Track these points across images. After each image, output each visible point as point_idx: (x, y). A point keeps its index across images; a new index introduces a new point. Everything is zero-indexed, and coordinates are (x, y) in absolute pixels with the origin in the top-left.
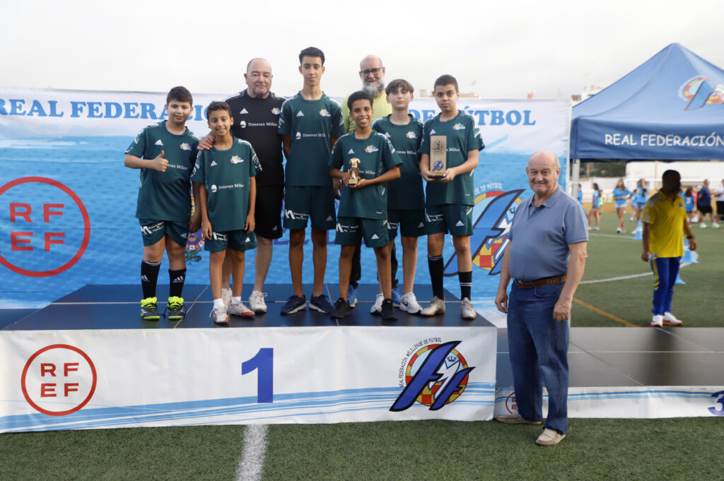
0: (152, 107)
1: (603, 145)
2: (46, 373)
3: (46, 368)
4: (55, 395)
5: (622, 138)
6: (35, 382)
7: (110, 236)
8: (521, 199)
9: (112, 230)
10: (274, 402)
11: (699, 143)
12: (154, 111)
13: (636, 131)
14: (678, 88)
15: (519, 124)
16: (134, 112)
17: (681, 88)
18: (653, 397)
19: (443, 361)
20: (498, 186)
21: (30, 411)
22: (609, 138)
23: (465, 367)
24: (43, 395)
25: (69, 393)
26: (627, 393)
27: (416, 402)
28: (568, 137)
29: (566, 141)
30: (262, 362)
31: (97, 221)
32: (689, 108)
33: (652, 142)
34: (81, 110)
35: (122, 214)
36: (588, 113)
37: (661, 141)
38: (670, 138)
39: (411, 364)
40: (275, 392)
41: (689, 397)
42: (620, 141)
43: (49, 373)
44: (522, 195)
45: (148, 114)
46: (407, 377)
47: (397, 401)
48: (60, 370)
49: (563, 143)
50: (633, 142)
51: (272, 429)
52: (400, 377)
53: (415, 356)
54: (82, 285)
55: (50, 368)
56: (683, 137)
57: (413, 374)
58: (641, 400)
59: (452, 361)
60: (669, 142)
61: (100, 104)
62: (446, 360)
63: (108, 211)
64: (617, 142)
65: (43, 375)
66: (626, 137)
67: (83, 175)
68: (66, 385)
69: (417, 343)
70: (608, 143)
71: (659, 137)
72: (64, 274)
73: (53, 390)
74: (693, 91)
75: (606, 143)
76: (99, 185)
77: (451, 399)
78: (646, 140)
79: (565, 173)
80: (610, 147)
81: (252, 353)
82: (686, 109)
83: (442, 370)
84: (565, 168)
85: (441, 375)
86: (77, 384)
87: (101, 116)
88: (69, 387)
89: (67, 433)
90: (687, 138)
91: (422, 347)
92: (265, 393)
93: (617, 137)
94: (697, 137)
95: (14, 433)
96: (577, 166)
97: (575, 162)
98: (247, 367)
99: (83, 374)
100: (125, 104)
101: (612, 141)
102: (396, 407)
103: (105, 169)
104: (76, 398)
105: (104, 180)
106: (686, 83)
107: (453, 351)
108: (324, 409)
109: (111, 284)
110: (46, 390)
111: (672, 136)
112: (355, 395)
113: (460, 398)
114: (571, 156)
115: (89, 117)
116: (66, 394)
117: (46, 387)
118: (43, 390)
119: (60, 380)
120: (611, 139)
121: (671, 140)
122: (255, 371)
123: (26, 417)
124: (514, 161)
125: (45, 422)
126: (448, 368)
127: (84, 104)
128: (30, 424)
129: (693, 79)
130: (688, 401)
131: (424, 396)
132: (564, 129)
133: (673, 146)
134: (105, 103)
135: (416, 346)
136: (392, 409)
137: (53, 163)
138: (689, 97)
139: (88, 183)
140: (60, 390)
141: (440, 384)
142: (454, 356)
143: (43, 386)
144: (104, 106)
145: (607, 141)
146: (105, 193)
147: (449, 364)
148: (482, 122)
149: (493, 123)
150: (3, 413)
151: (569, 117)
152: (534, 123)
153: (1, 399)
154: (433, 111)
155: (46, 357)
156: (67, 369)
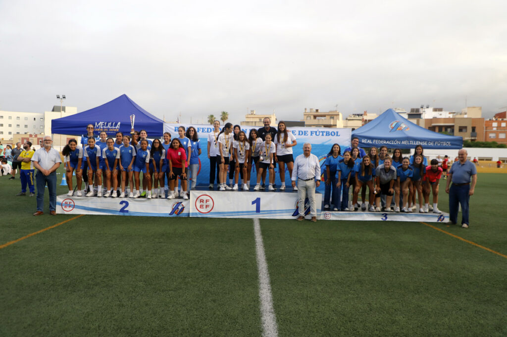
3: (201, 201)
6: (198, 204)
10: (260, 213)
11: (392, 143)
15: (335, 136)
21: (197, 212)
22: (363, 141)
24: (200, 208)
30: (257, 202)
32: (391, 131)
37: (380, 142)
40: (261, 210)
47: (293, 213)
51: (260, 219)
52: (295, 206)
64: (366, 142)
65: (200, 203)
74: (393, 125)
78: (375, 141)
80: (363, 143)
81: (255, 199)
86: (209, 205)
88: (207, 206)
89: (207, 218)
92: (258, 210)
94: (391, 141)
95: (194, 217)
98: (253, 203)
99: (210, 203)
104: (209, 209)
106: (392, 123)
108: (274, 215)
110: (201, 206)
116: (206, 208)
119: (205, 204)
122: (255, 204)
123: (196, 213)
125: (200, 215)
128: (197, 215)
129: (394, 121)
136: (293, 215)
138: (392, 128)
140: (204, 207)
148: (323, 135)
149: (326, 135)
150: (191, 212)
151: (351, 134)
152: (339, 136)
153: (190, 208)
154: (307, 131)
155: (201, 198)
156: (207, 201)
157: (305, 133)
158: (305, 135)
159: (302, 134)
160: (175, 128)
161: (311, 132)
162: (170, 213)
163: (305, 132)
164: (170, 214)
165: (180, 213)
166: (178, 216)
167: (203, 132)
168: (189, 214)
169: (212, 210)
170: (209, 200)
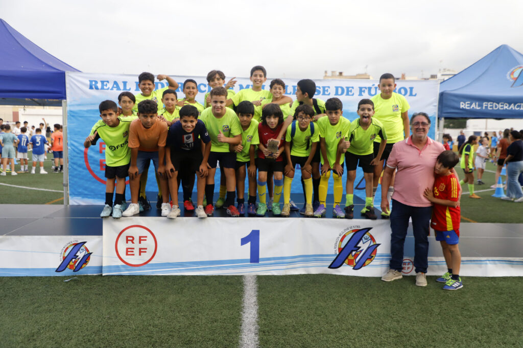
1: (459, 109)
2: (129, 242)
3: (129, 238)
4: (133, 255)
5: (471, 104)
6: (123, 246)
10: (260, 262)
11: (520, 108)
13: (481, 100)
14: (506, 73)
17: (509, 73)
18: (491, 264)
19: (361, 239)
21: (121, 263)
22: (463, 104)
23: (375, 243)
24: (127, 254)
25: (142, 253)
26: (474, 261)
27: (344, 264)
28: (437, 104)
29: (435, 106)
30: (253, 238)
32: (514, 86)
33: (490, 107)
36: (450, 89)
37: (496, 107)
38: (502, 104)
39: (342, 240)
40: (260, 257)
41: (513, 264)
42: (470, 106)
43: (131, 242)
46: (339, 249)
47: (333, 263)
48: (136, 240)
49: (433, 107)
50: (478, 107)
51: (259, 278)
52: (335, 248)
53: (344, 236)
55: (131, 239)
56: (510, 104)
57: (342, 247)
58: (483, 265)
59: (366, 239)
60: (501, 107)
62: (363, 238)
64: (468, 107)
65: (127, 242)
66: (474, 104)
68: (140, 249)
69: (346, 228)
71: (494, 104)
73: (133, 252)
74: (516, 75)
75: (461, 108)
77: (367, 263)
78: (486, 105)
79: (434, 126)
80: (463, 109)
81: (247, 233)
82: (512, 86)
83: (360, 244)
84: (435, 123)
85: (360, 247)
86: (146, 249)
89: (141, 277)
90: (513, 105)
91: (347, 231)
92: (255, 257)
93: (468, 104)
94: (519, 104)
95: (112, 276)
96: (442, 122)
97: (441, 120)
98: (244, 241)
101: (465, 106)
102: (332, 266)
104: (146, 257)
106: (512, 70)
107: (367, 233)
110: (129, 251)
111: (503, 103)
112: (308, 258)
113: (372, 263)
114: (438, 115)
116: (140, 255)
117: (129, 250)
118: (127, 251)
119: (136, 246)
120: (464, 105)
121: (502, 106)
122: (249, 244)
123: (118, 267)
125: (128, 270)
126: (363, 243)
128: (120, 271)
129: (516, 67)
130: (512, 267)
131: (349, 260)
132: (435, 99)
133: (503, 110)
135: (345, 230)
136: (330, 267)
138: (513, 79)
140: (136, 252)
141: (359, 253)
142: (368, 236)
143: (127, 249)
145: (462, 106)
147: (364, 241)
150: (104, 265)
151: (438, 92)
152: (415, 95)
153: (103, 255)
154: (353, 88)
155: (128, 232)
156: (141, 239)
157: (348, 91)
158: (348, 94)
159: (342, 93)
160: (91, 81)
161: (361, 88)
162: (57, 267)
163: (348, 88)
164: (57, 271)
165: (81, 267)
166: (77, 273)
168: (101, 268)
169: (152, 260)
170: (146, 237)
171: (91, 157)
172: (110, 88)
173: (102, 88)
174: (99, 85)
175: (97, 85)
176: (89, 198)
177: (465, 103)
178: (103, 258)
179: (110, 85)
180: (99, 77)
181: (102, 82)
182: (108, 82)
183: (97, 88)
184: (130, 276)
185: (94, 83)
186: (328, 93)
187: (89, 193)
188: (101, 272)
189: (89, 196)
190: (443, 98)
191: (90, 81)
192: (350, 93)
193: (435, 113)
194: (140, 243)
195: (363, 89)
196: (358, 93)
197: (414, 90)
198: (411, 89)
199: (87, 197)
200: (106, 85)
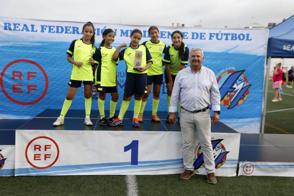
0: (78, 28)
1: (283, 50)
2: (36, 149)
3: (37, 147)
4: (40, 160)
5: (291, 47)
6: (31, 153)
7: (57, 87)
8: (244, 74)
9: (59, 84)
10: (138, 165)
12: (78, 31)
15: (244, 40)
16: (69, 31)
20: (234, 68)
21: (29, 166)
22: (285, 47)
23: (225, 151)
24: (35, 159)
25: (47, 158)
27: (202, 166)
28: (266, 46)
29: (265, 48)
31: (52, 80)
34: (45, 29)
35: (63, 77)
39: (200, 148)
42: (290, 49)
43: (38, 149)
44: (244, 73)
45: (76, 32)
46: (198, 154)
48: (43, 148)
49: (264, 49)
51: (138, 177)
52: (195, 154)
54: (45, 109)
55: (38, 147)
57: (200, 153)
59: (218, 148)
61: (54, 27)
63: (56, 76)
64: (289, 49)
65: (35, 150)
66: (293, 47)
67: (45, 59)
68: (45, 155)
70: (285, 49)
72: (36, 104)
73: (39, 157)
75: (284, 49)
76: (53, 64)
77: (218, 166)
79: (264, 63)
80: (285, 51)
84: (264, 61)
86: (50, 155)
87: (54, 32)
88: (47, 156)
89: (46, 177)
92: (135, 161)
93: (289, 47)
95: (22, 176)
97: (269, 58)
98: (126, 149)
99: (53, 150)
100: (65, 27)
101: (287, 48)
103: (56, 57)
104: (50, 161)
105: (56, 62)
107: (219, 143)
109: (57, 109)
114: (267, 55)
115: (49, 32)
116: (45, 159)
117: (36, 156)
118: (35, 157)
119: (43, 152)
122: (130, 151)
123: (27, 169)
124: (241, 57)
125: (35, 172)
126: (216, 151)
127: (47, 26)
128: (29, 172)
132: (265, 43)
134: (56, 26)
137: (32, 53)
139: (47, 63)
140: (42, 157)
142: (220, 145)
143: (35, 155)
144: (56, 28)
145: (284, 48)
146: (55, 67)
148: (227, 39)
149: (232, 39)
151: (267, 37)
152: (251, 40)
153: (16, 160)
154: (205, 33)
155: (37, 142)
156: (46, 148)
157: (201, 36)
158: (201, 38)
159: (197, 37)
161: (211, 34)
163: (201, 34)
167: (50, 31)
168: (13, 170)
169: (55, 163)
170: (50, 146)
171: (6, 82)
172: (21, 29)
173: (15, 29)
174: (12, 27)
175: (11, 27)
176: (4, 114)
177: (287, 46)
178: (15, 162)
179: (21, 27)
180: (12, 21)
181: (15, 25)
182: (19, 24)
183: (10, 29)
184: (37, 177)
185: (8, 25)
186: (186, 37)
187: (4, 110)
188: (14, 173)
189: (4, 112)
190: (271, 42)
191: (4, 23)
192: (203, 38)
193: (265, 53)
194: (45, 150)
195: (212, 35)
196: (209, 38)
197: (249, 35)
198: (248, 35)
199: (2, 113)
200: (18, 27)
